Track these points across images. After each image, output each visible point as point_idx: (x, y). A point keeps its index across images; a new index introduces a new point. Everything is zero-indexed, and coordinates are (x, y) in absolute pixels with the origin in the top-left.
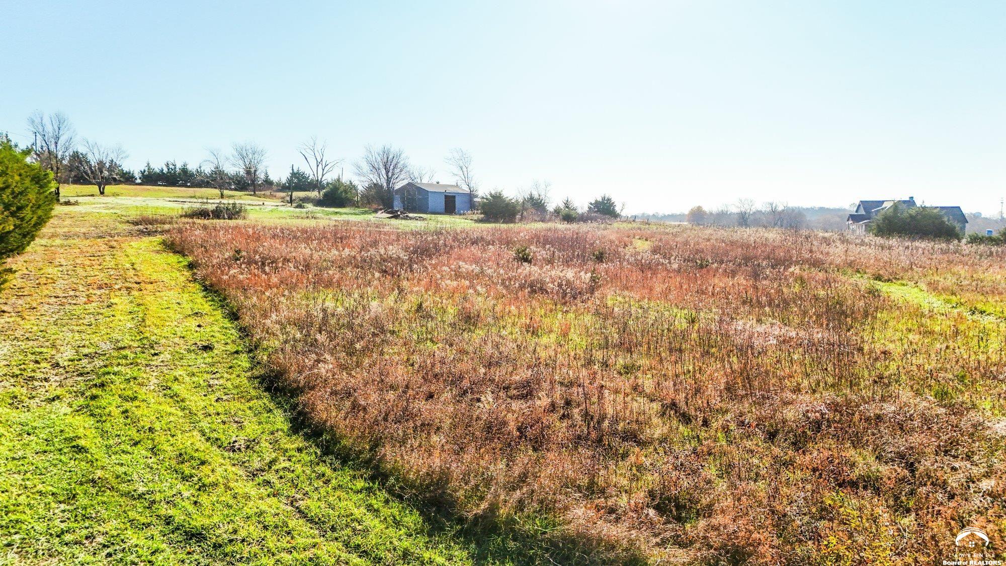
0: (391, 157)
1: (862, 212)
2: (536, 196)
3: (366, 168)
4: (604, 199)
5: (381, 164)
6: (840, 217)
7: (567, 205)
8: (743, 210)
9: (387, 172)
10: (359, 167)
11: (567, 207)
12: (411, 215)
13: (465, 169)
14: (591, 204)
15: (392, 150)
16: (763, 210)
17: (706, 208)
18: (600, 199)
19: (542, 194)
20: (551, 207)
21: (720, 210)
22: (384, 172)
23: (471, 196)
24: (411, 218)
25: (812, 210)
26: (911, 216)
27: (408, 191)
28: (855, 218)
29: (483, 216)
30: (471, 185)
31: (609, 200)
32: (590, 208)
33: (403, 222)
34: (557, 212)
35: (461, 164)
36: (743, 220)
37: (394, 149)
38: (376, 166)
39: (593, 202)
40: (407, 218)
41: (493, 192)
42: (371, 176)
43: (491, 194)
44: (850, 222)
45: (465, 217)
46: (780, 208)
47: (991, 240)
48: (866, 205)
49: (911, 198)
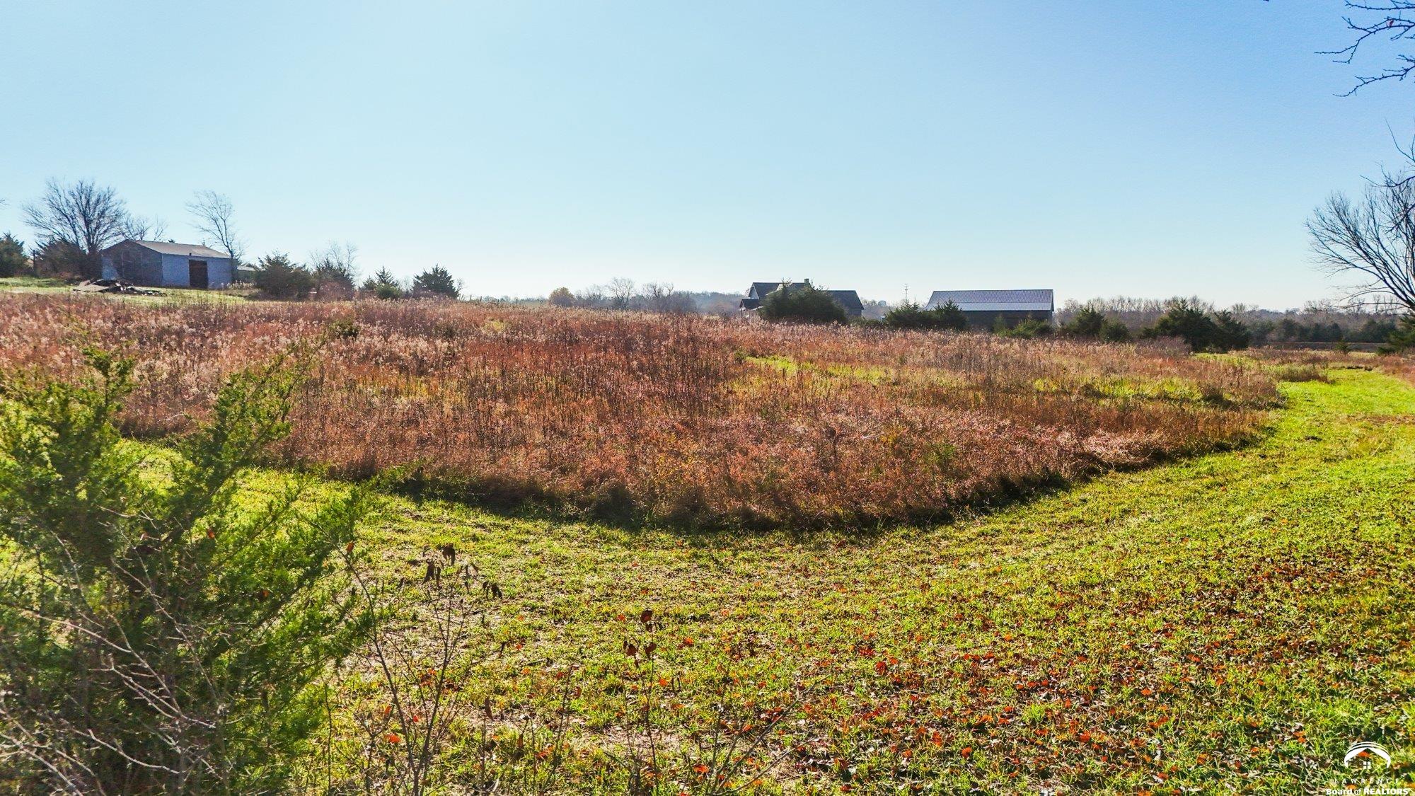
0: (93, 199)
1: (756, 296)
2: (335, 265)
3: (49, 215)
4: (436, 271)
5: (76, 210)
6: (734, 304)
7: (383, 277)
8: (620, 294)
9: (88, 223)
10: (35, 214)
11: (384, 282)
12: (137, 288)
13: (221, 222)
14: (418, 277)
15: (95, 189)
16: (645, 295)
17: (573, 291)
18: (430, 271)
19: (345, 262)
20: (359, 282)
21: (591, 293)
22: (81, 222)
23: (232, 262)
24: (140, 293)
25: (704, 296)
26: (801, 299)
27: (127, 254)
28: (748, 304)
29: (256, 291)
30: (234, 246)
31: (444, 273)
32: (416, 283)
33: (129, 297)
34: (370, 286)
35: (215, 215)
36: (619, 303)
37: (99, 187)
38: (68, 212)
39: (421, 275)
40: (132, 292)
41: (272, 257)
42: (59, 228)
43: (269, 260)
44: (743, 309)
45: (229, 292)
46: (665, 293)
47: (876, 324)
48: (759, 288)
49: (807, 280)
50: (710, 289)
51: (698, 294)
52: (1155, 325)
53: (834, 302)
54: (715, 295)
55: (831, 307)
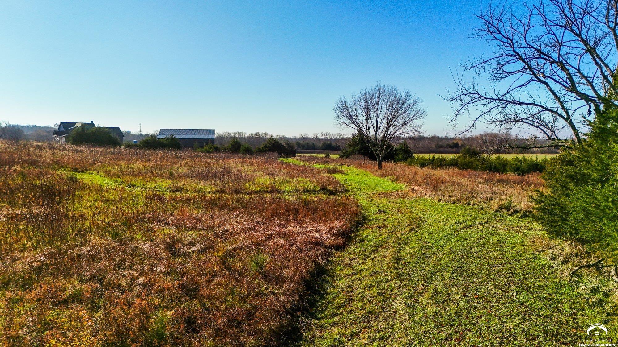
1: (62, 129)
6: (48, 132)
25: (28, 127)
26: (93, 133)
28: (58, 133)
44: (55, 136)
46: (4, 126)
47: (136, 146)
48: (64, 125)
49: (92, 122)
50: (31, 124)
51: (24, 126)
52: (262, 146)
53: (112, 134)
54: (34, 126)
55: (110, 137)
